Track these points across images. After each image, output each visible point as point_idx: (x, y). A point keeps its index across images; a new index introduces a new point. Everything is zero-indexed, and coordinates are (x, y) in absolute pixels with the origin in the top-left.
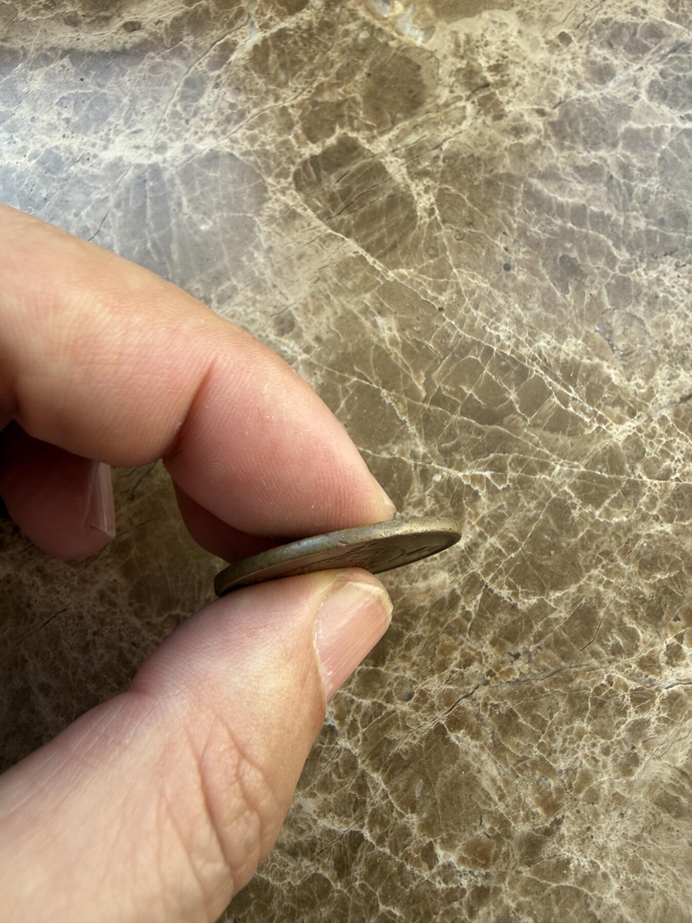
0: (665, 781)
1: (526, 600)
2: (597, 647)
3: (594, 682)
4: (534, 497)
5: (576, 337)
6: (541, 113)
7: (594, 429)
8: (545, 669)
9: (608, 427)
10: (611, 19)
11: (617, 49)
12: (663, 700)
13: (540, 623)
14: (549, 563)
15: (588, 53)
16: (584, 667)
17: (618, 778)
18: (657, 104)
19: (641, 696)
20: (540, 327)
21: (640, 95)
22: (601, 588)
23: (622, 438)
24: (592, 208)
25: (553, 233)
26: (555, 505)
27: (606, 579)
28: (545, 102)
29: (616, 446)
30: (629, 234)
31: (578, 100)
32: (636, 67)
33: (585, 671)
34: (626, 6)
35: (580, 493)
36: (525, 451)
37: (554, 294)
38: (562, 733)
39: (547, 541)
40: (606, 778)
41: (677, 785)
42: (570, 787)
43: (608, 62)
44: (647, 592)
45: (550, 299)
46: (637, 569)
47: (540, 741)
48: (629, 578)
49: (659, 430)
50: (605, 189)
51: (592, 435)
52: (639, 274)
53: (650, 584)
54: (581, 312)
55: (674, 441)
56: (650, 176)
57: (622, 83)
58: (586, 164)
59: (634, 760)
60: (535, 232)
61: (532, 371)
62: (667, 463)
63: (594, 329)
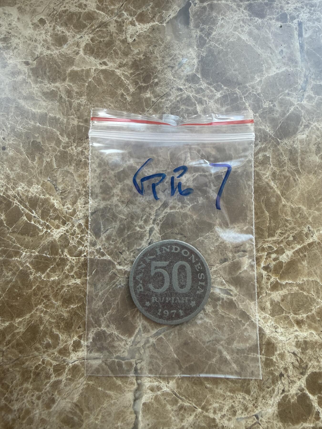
0: (67, 410)
1: (3, 324)
2: (38, 345)
3: (35, 363)
4: (11, 270)
5: (37, 184)
6: (27, 63)
7: (44, 232)
8: (10, 359)
9: (51, 231)
10: (67, 10)
11: (69, 27)
12: (70, 369)
13: (10, 335)
14: (16, 304)
15: (54, 29)
16: (31, 356)
17: (44, 410)
18: (88, 57)
19: (58, 368)
20: (19, 179)
21: (80, 52)
22: (42, 315)
23: (58, 236)
24: (50, 114)
25: (30, 129)
26: (22, 273)
27: (45, 310)
28: (29, 57)
29: (55, 240)
30: (68, 128)
31: (47, 56)
32: (79, 36)
33: (31, 358)
34: (76, 3)
35: (34, 267)
36: (7, 246)
37: (28, 162)
38: (17, 391)
39: (16, 292)
40: (38, 411)
41: (73, 411)
42: (19, 418)
43: (64, 34)
44: (66, 315)
45: (25, 165)
46: (61, 304)
47: (6, 396)
48: (57, 309)
49: (77, 231)
50: (58, 104)
51: (43, 236)
52: (72, 149)
53: (67, 311)
54: (41, 170)
55: (85, 236)
56: (81, 96)
57: (70, 45)
58: (48, 91)
59: (53, 401)
60: (20, 129)
61: (14, 204)
62: (81, 248)
63: (47, 180)
